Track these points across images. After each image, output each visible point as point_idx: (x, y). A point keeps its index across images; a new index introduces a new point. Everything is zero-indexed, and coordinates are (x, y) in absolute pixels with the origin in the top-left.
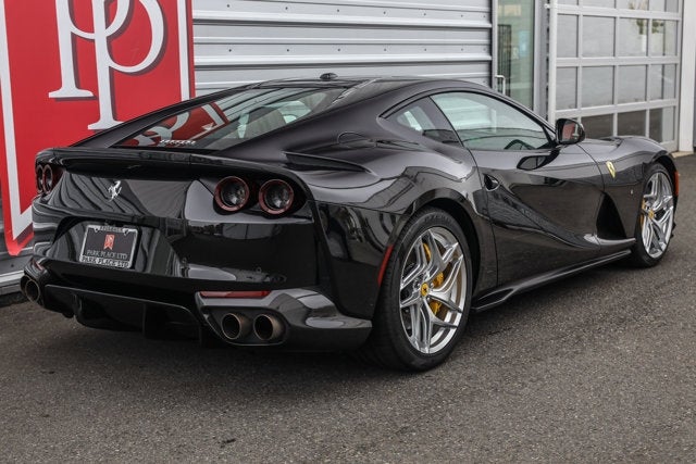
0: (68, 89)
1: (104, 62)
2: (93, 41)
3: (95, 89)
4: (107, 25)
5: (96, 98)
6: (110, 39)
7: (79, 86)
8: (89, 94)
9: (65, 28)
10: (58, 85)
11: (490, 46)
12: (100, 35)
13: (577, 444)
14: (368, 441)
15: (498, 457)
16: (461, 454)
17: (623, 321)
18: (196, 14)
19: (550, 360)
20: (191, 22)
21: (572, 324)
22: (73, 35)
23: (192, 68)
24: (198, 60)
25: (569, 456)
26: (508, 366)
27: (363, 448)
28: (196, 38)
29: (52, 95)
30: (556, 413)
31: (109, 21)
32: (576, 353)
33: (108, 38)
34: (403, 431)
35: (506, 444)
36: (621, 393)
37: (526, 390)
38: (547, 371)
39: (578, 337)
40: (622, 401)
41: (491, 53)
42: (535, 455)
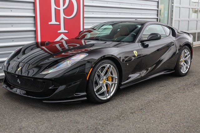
0: (53, 22)
1: (62, 15)
2: (60, 10)
3: (60, 22)
4: (63, 6)
5: (60, 24)
6: (64, 10)
7: (56, 21)
8: (58, 23)
9: (53, 6)
10: (51, 21)
11: (158, 14)
12: (62, 8)
13: (187, 114)
14: (133, 111)
15: (167, 116)
16: (157, 115)
17: (195, 85)
18: (85, 4)
19: (177, 94)
20: (84, 6)
21: (182, 85)
22: (55, 8)
23: (84, 18)
24: (85, 16)
25: (186, 117)
26: (167, 95)
27: (132, 113)
28: (85, 10)
29: (50, 23)
30: (181, 106)
31: (64, 5)
32: (184, 92)
33: (63, 9)
34: (141, 109)
35: (169, 113)
36: (197, 102)
37: (172, 101)
38: (177, 96)
39: (184, 88)
40: (198, 104)
41: (158, 16)
42: (177, 116)
